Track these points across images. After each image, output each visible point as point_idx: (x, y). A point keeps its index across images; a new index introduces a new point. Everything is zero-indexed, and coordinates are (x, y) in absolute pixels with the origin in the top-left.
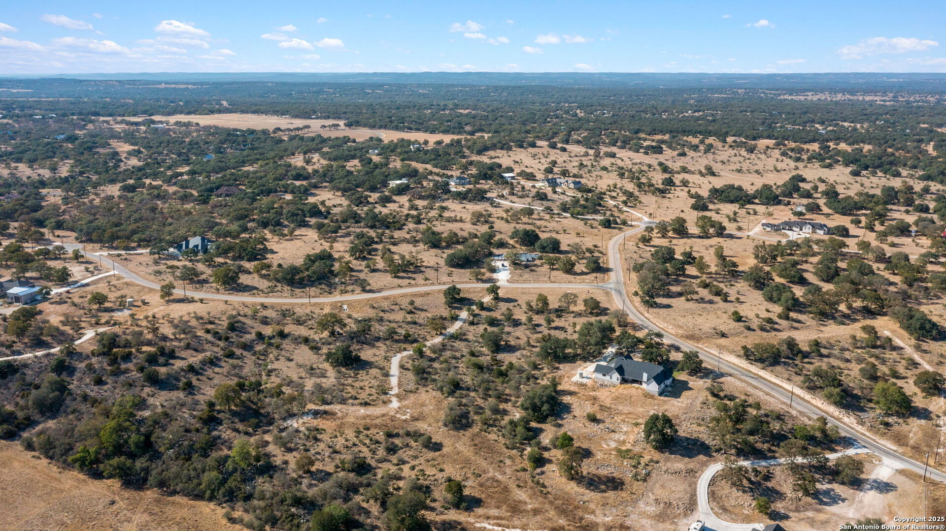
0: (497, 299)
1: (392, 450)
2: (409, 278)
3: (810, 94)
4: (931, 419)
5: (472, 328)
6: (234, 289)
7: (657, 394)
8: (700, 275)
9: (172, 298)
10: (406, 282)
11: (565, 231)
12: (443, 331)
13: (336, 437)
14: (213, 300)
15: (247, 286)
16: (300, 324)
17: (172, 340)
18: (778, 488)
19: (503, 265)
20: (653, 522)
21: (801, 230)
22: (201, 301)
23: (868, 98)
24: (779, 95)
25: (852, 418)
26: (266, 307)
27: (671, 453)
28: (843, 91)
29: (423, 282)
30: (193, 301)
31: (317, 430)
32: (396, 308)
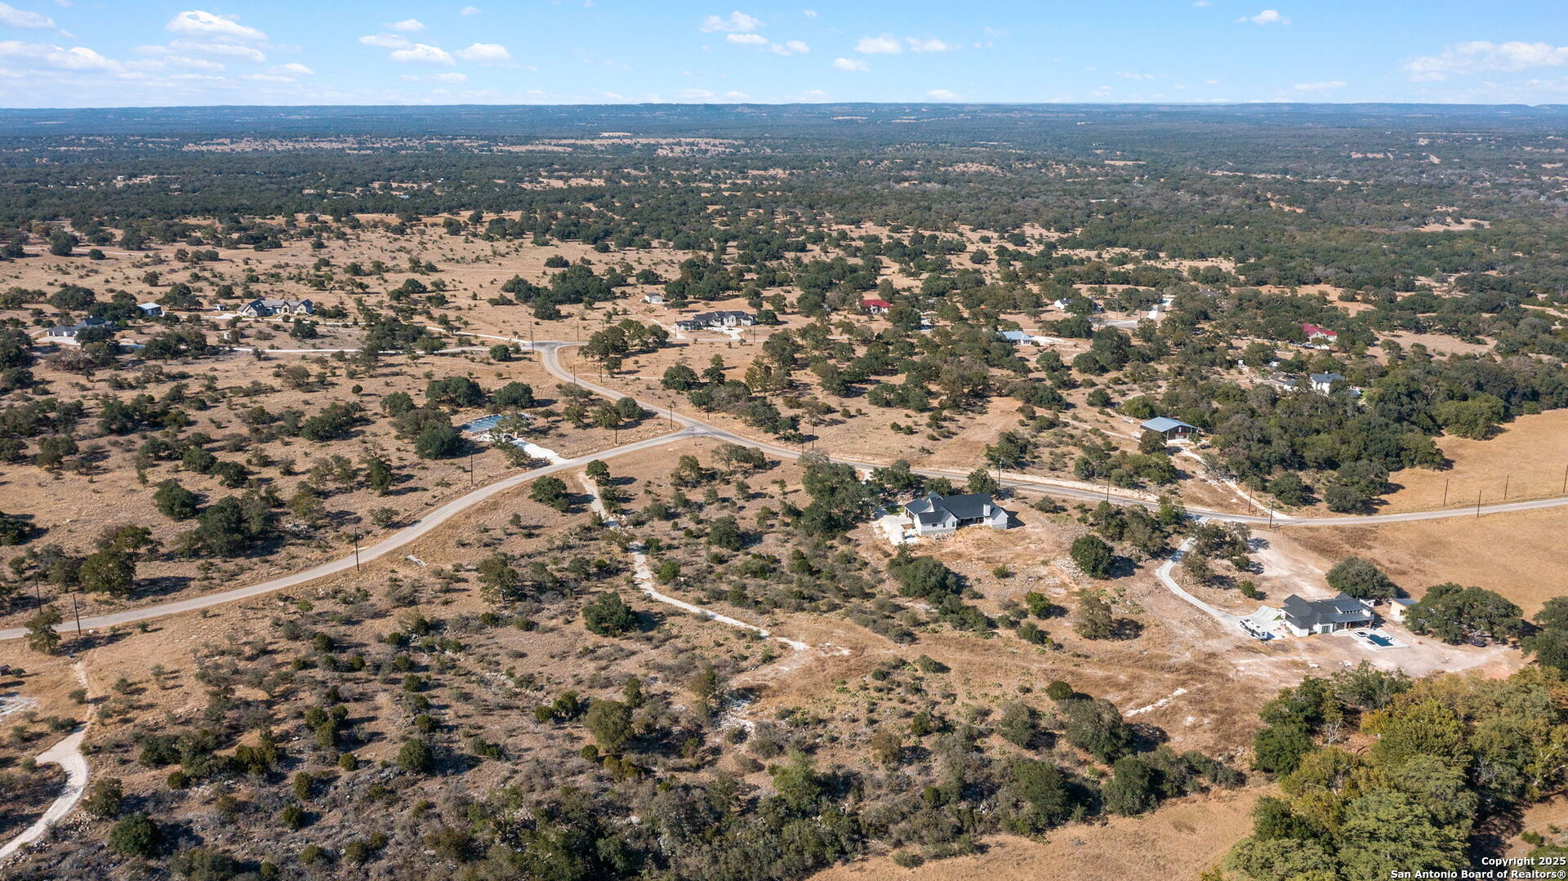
1: (916, 690)
4: (1192, 477)
7: (1007, 529)
10: (423, 497)
12: (630, 544)
13: (834, 708)
14: (170, 617)
16: (417, 603)
19: (509, 438)
20: (1216, 640)
22: (144, 627)
26: (292, 598)
28: (283, 137)
29: (449, 490)
30: (115, 637)
31: (792, 712)
32: (499, 533)
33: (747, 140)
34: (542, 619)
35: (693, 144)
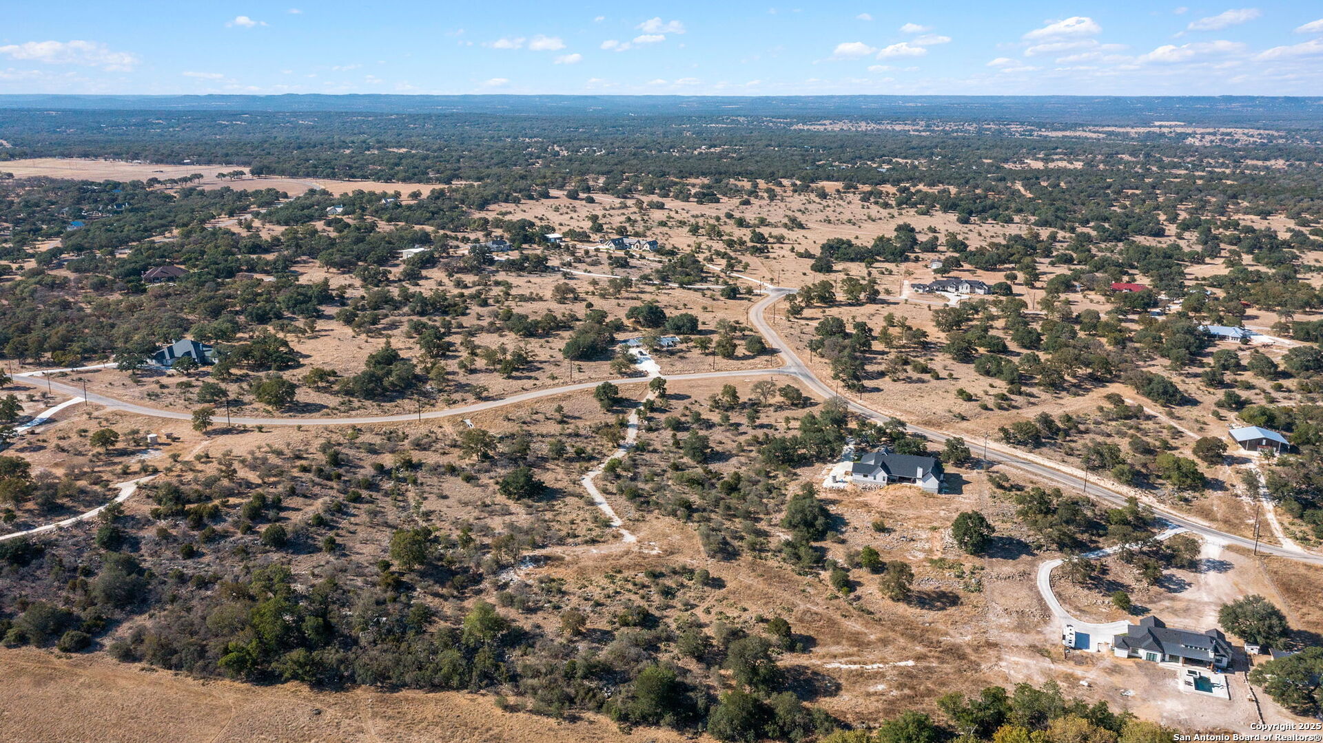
0: (663, 395)
1: (668, 593)
2: (530, 378)
3: (827, 122)
4: (1227, 489)
5: (653, 435)
6: (290, 410)
7: (936, 494)
8: (887, 350)
9: (209, 428)
10: (528, 383)
11: (685, 305)
12: (621, 442)
13: (586, 586)
14: (276, 427)
15: (307, 405)
16: (425, 449)
17: (259, 486)
18: (1119, 580)
19: (641, 353)
20: (1018, 635)
21: (957, 290)
22: (260, 429)
23: (898, 128)
24: (791, 124)
25: (1151, 497)
26: (360, 430)
27: (991, 557)
29: (551, 382)
30: (245, 430)
31: (553, 580)
32: (540, 417)
33: (1289, 131)
34: (484, 479)
35: (1228, 134)
